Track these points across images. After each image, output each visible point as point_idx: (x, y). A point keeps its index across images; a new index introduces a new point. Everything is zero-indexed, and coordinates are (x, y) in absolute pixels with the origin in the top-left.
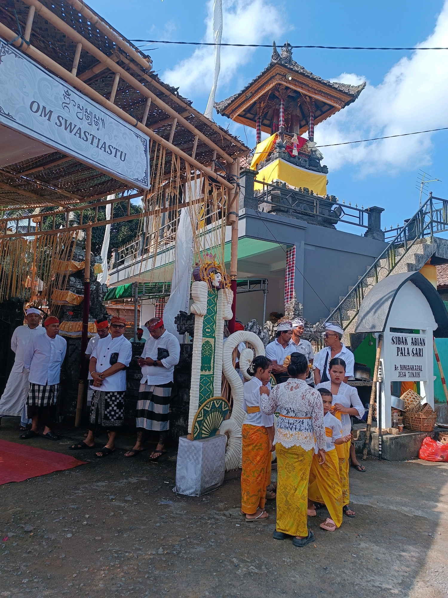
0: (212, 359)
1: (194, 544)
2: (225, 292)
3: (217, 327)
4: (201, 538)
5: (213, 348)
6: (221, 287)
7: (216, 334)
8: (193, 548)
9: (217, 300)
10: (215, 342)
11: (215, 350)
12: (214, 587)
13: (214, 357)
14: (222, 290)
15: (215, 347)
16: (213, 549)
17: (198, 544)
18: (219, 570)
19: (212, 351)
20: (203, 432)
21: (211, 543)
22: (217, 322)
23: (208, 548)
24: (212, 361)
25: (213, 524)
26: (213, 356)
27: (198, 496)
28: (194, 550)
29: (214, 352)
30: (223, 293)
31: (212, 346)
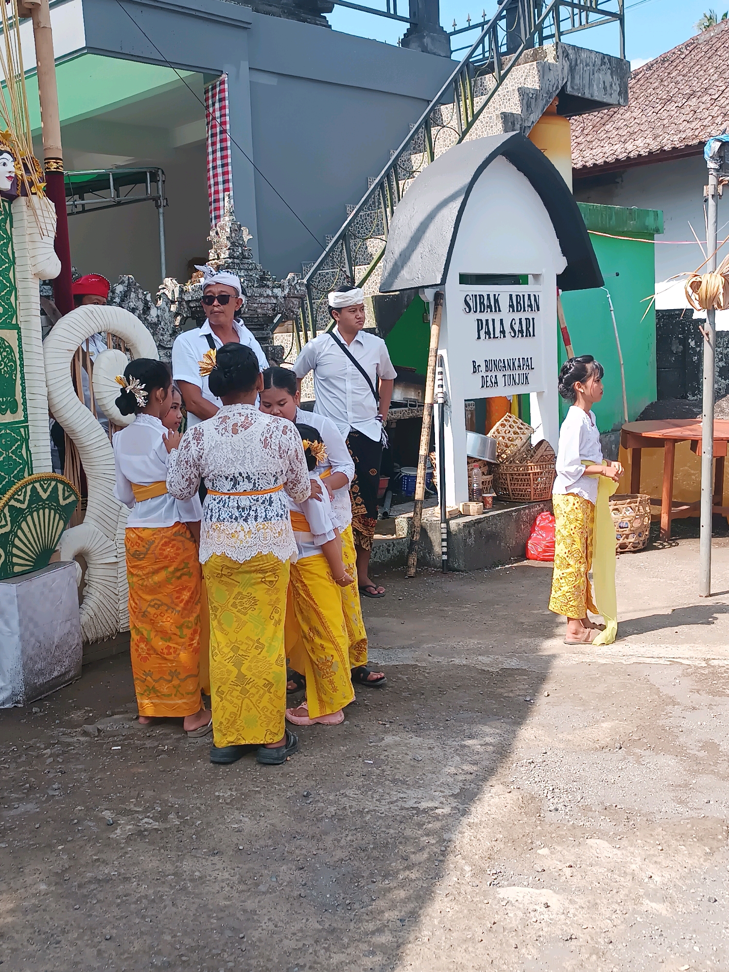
0: (19, 382)
1: (12, 801)
2: (29, 205)
3: (21, 299)
4: (28, 785)
5: (17, 356)
6: (19, 192)
7: (20, 319)
8: (10, 808)
9: (11, 226)
10: (20, 339)
11: (21, 359)
12: (60, 871)
13: (23, 378)
14: (23, 199)
15: (21, 352)
16: (58, 802)
17: (20, 800)
18: (70, 839)
19: (15, 362)
20: (15, 560)
21: (51, 793)
22: (19, 285)
23: (47, 801)
24: (19, 388)
25: (58, 756)
26: (19, 376)
27: (20, 705)
28: (12, 813)
29: (22, 366)
30: (25, 208)
31: (12, 351)
